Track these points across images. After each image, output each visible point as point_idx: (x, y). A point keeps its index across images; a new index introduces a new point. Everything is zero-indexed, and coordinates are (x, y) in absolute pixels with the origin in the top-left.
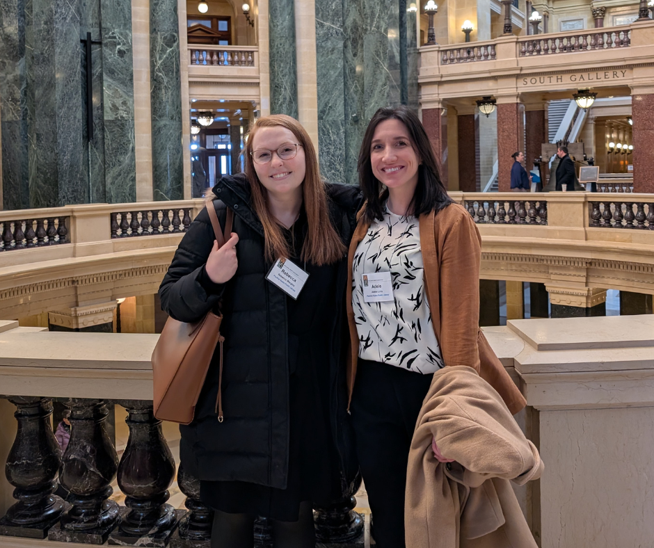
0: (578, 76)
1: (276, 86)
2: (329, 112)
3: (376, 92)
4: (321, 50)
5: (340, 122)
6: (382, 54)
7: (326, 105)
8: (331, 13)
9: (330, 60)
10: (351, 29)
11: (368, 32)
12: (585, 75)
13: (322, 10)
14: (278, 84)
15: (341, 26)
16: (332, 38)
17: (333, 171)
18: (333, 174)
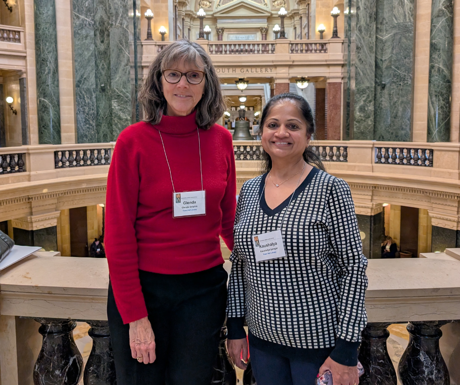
0: (245, 69)
1: (43, 60)
2: (84, 82)
3: (120, 70)
4: (78, 36)
5: (92, 90)
6: (124, 43)
7: (82, 77)
8: (85, 9)
9: (84, 43)
10: (99, 23)
11: (113, 27)
12: (249, 69)
13: (78, 6)
14: (45, 59)
15: (93, 20)
16: (86, 28)
17: (88, 126)
18: (88, 128)
